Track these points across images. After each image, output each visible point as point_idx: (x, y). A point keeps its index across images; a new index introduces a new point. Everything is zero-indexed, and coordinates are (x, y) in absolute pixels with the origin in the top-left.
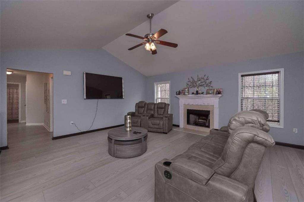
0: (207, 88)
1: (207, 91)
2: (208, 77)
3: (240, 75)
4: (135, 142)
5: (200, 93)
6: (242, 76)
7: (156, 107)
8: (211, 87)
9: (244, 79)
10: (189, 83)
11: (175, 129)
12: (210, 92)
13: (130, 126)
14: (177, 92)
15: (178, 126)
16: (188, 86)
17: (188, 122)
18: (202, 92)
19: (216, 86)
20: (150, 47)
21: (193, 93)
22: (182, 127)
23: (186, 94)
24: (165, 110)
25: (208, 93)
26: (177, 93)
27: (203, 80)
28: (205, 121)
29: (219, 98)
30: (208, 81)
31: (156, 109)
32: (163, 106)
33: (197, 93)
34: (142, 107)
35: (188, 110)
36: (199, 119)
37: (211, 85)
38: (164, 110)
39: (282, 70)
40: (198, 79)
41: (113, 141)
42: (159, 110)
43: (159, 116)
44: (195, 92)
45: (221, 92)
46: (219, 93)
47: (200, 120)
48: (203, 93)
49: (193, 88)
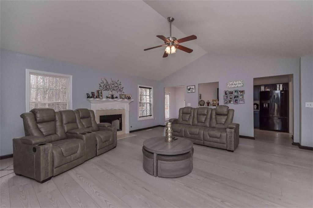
0: (119, 93)
1: (120, 96)
2: (120, 83)
5: (114, 98)
6: (139, 87)
8: (123, 92)
12: (123, 97)
16: (101, 88)
18: (116, 96)
19: (126, 92)
20: (171, 50)
21: (107, 97)
23: (100, 97)
25: (121, 98)
26: (88, 95)
29: (129, 104)
30: (120, 87)
33: (112, 97)
34: (49, 121)
35: (101, 116)
37: (122, 90)
40: (112, 82)
44: (110, 96)
45: (130, 98)
48: (117, 98)
49: (106, 91)
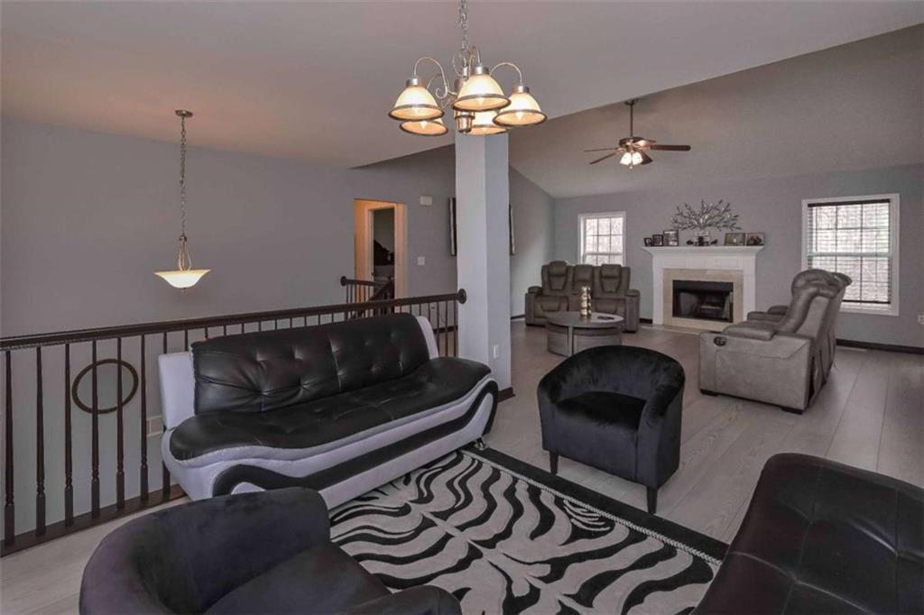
0: (726, 230)
1: (726, 239)
2: (728, 206)
3: (805, 203)
4: (602, 332)
5: (707, 243)
6: (811, 206)
7: (597, 274)
8: (738, 228)
9: (814, 211)
10: (680, 219)
11: (644, 327)
12: (735, 241)
13: (588, 307)
14: (645, 239)
15: (649, 322)
16: (677, 225)
17: (677, 312)
18: (713, 240)
19: (747, 227)
21: (690, 243)
22: (661, 323)
23: (671, 243)
24: (620, 282)
25: (728, 242)
26: (647, 241)
27: (716, 212)
28: (718, 308)
29: (756, 255)
30: (728, 216)
31: (597, 280)
32: (616, 274)
33: (701, 242)
34: (559, 276)
35: (675, 282)
36: (702, 303)
37: (735, 223)
38: (616, 281)
39: (895, 197)
40: (703, 208)
41: (571, 329)
42: (607, 282)
43: (607, 296)
44: (695, 240)
45: (760, 240)
46: (756, 242)
47: (704, 307)
48: (715, 242)
49: (689, 230)
